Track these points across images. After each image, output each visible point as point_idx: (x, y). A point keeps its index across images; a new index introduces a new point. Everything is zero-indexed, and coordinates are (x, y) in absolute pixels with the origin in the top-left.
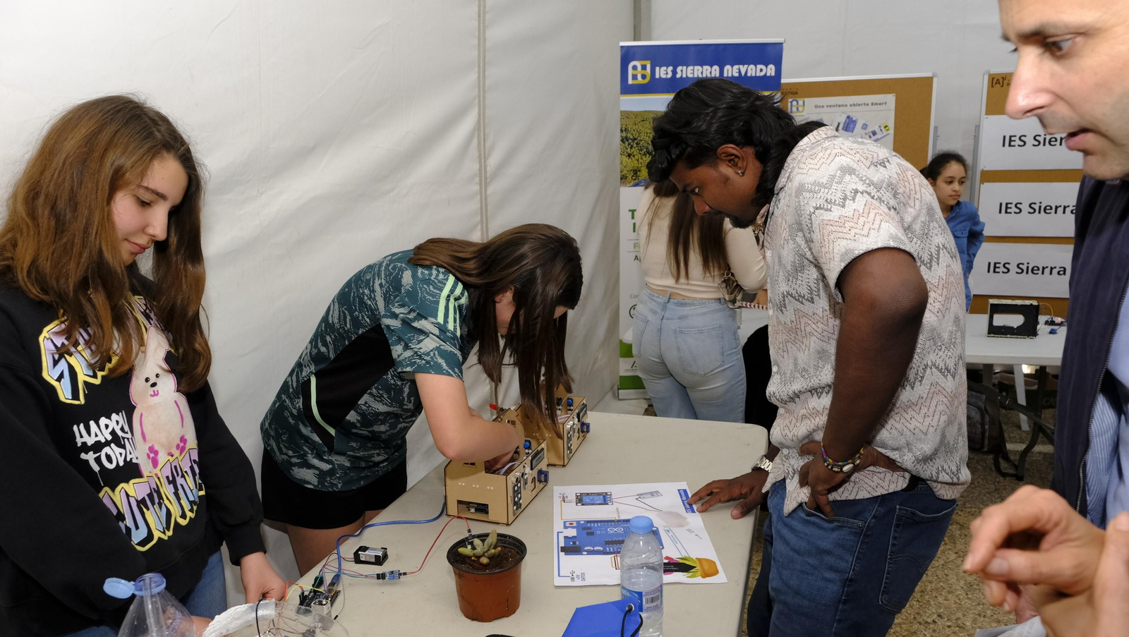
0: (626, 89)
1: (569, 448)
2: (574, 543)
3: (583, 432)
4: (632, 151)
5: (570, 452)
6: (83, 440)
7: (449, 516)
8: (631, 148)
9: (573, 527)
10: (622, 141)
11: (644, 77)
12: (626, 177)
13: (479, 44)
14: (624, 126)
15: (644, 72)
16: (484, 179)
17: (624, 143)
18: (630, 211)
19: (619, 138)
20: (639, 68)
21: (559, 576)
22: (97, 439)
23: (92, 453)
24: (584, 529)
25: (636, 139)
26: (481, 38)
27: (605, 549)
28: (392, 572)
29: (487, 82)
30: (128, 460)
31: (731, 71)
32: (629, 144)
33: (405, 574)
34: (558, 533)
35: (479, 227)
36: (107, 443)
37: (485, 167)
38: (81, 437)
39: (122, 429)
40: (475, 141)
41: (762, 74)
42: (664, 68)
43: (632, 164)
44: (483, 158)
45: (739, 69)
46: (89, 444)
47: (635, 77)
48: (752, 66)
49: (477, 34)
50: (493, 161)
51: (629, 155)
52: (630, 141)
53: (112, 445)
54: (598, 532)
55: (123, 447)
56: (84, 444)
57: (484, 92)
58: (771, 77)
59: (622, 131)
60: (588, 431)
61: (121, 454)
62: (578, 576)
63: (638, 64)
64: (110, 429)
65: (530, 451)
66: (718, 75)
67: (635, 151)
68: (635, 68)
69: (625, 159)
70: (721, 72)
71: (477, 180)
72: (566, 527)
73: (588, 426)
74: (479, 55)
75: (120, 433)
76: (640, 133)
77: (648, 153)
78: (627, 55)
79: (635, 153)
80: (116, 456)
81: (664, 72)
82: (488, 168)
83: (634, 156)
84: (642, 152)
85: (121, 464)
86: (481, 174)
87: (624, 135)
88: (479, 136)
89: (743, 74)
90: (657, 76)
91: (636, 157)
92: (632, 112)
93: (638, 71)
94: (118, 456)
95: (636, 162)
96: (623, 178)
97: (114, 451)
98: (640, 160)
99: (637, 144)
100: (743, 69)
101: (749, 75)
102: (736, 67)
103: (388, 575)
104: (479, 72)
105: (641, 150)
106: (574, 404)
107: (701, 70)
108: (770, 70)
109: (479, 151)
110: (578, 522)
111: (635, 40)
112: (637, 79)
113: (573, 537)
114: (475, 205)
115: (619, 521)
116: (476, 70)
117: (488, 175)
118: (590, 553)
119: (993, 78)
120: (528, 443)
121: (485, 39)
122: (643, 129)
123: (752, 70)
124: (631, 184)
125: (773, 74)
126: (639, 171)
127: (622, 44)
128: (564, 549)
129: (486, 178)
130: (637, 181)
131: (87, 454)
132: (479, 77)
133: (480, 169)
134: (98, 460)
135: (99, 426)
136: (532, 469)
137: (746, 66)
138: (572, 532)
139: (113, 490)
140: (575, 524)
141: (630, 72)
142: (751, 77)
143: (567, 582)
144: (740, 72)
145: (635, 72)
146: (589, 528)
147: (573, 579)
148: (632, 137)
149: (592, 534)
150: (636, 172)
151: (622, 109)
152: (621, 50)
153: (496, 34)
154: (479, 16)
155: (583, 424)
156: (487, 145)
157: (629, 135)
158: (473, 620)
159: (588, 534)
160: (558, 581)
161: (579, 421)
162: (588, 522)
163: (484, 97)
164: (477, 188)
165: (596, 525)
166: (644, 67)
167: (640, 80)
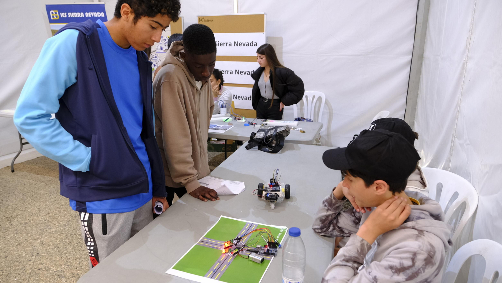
0: (51, 21)
11: (57, 17)
15: (56, 15)
20: (54, 13)
31: (88, 15)
41: (100, 16)
42: (63, 13)
45: (91, 14)
47: (53, 17)
48: (95, 13)
58: (103, 17)
66: (83, 16)
68: (52, 13)
70: (85, 15)
78: (49, 8)
81: (63, 15)
89: (93, 16)
90: (61, 17)
92: (55, 30)
100: (92, 14)
101: (95, 16)
102: (89, 13)
107: (77, 15)
108: (102, 15)
123: (96, 15)
125: (104, 16)
127: (46, 4)
137: (93, 13)
141: (51, 15)
142: (96, 17)
144: (91, 15)
145: (53, 15)
151: (51, 29)
152: (46, 6)
166: (56, 13)
167: (55, 18)
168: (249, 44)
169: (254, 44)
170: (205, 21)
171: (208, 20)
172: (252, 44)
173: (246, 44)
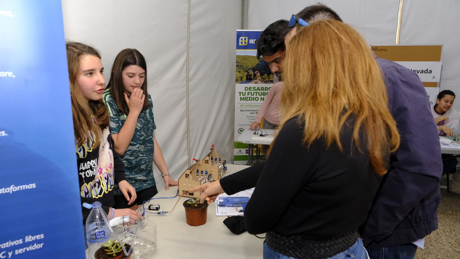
0: (239, 47)
1: (220, 175)
2: (223, 204)
3: (224, 170)
4: (240, 70)
5: (220, 176)
6: (82, 168)
7: (180, 196)
8: (240, 69)
9: (222, 199)
10: (237, 66)
11: (245, 43)
12: (238, 80)
13: (188, 30)
14: (237, 61)
15: (245, 41)
16: (188, 80)
17: (237, 67)
18: (239, 93)
19: (236, 65)
20: (244, 40)
21: (218, 213)
22: (86, 168)
23: (83, 172)
24: (226, 200)
25: (242, 66)
26: (189, 28)
27: (233, 205)
28: (163, 212)
29: (190, 44)
30: (94, 175)
32: (239, 68)
33: (167, 212)
34: (217, 201)
35: (186, 97)
36: (88, 169)
37: (189, 75)
38: (81, 167)
39: (94, 165)
40: (185, 66)
42: (253, 40)
43: (240, 75)
44: (188, 72)
46: (83, 170)
47: (242, 43)
49: (187, 27)
50: (191, 73)
51: (239, 72)
52: (240, 66)
53: (90, 170)
54: (231, 201)
55: (93, 171)
56: (82, 170)
57: (189, 48)
59: (236, 63)
60: (226, 170)
61: (92, 173)
62: (224, 213)
63: (243, 38)
64: (90, 165)
65: (207, 175)
67: (241, 70)
68: (242, 39)
69: (238, 73)
71: (185, 80)
72: (219, 199)
73: (226, 168)
74: (188, 34)
75: (93, 166)
76: (243, 64)
77: (246, 71)
78: (239, 35)
79: (241, 71)
80: (90, 173)
82: (189, 76)
83: (241, 72)
84: (244, 71)
85: (91, 176)
86: (187, 78)
87: (237, 64)
88: (187, 64)
90: (250, 43)
91: (242, 73)
92: (240, 56)
93: (243, 40)
94: (91, 173)
95: (242, 74)
96: (237, 80)
97: (90, 172)
98: (243, 74)
99: (242, 68)
103: (161, 213)
104: (187, 41)
105: (244, 70)
106: (221, 160)
109: (187, 69)
110: (224, 198)
111: (242, 29)
112: (243, 44)
113: (222, 202)
114: (185, 89)
115: (237, 197)
116: (187, 40)
117: (189, 78)
118: (228, 206)
119: (373, 48)
120: (206, 172)
121: (190, 29)
122: (244, 62)
124: (240, 83)
126: (243, 78)
127: (237, 30)
128: (219, 205)
129: (189, 79)
130: (242, 81)
131: (82, 173)
132: (187, 42)
133: (187, 76)
134: (85, 175)
135: (87, 164)
136: (208, 180)
138: (222, 201)
139: (88, 184)
140: (223, 198)
141: (240, 41)
143: (221, 215)
145: (242, 41)
146: (227, 199)
147: (222, 214)
148: (240, 65)
149: (229, 201)
150: (241, 78)
151: (237, 54)
152: (237, 33)
153: (193, 27)
154: (188, 21)
155: (224, 167)
156: (189, 67)
157: (239, 64)
158: (191, 226)
159: (227, 201)
160: (217, 214)
161: (223, 166)
162: (227, 198)
163: (189, 50)
164: (185, 83)
165: (230, 198)
166: (245, 39)
167: (244, 44)
168: (423, 72)
169: (428, 71)
170: (378, 50)
171: (382, 49)
172: (426, 72)
173: (420, 71)
